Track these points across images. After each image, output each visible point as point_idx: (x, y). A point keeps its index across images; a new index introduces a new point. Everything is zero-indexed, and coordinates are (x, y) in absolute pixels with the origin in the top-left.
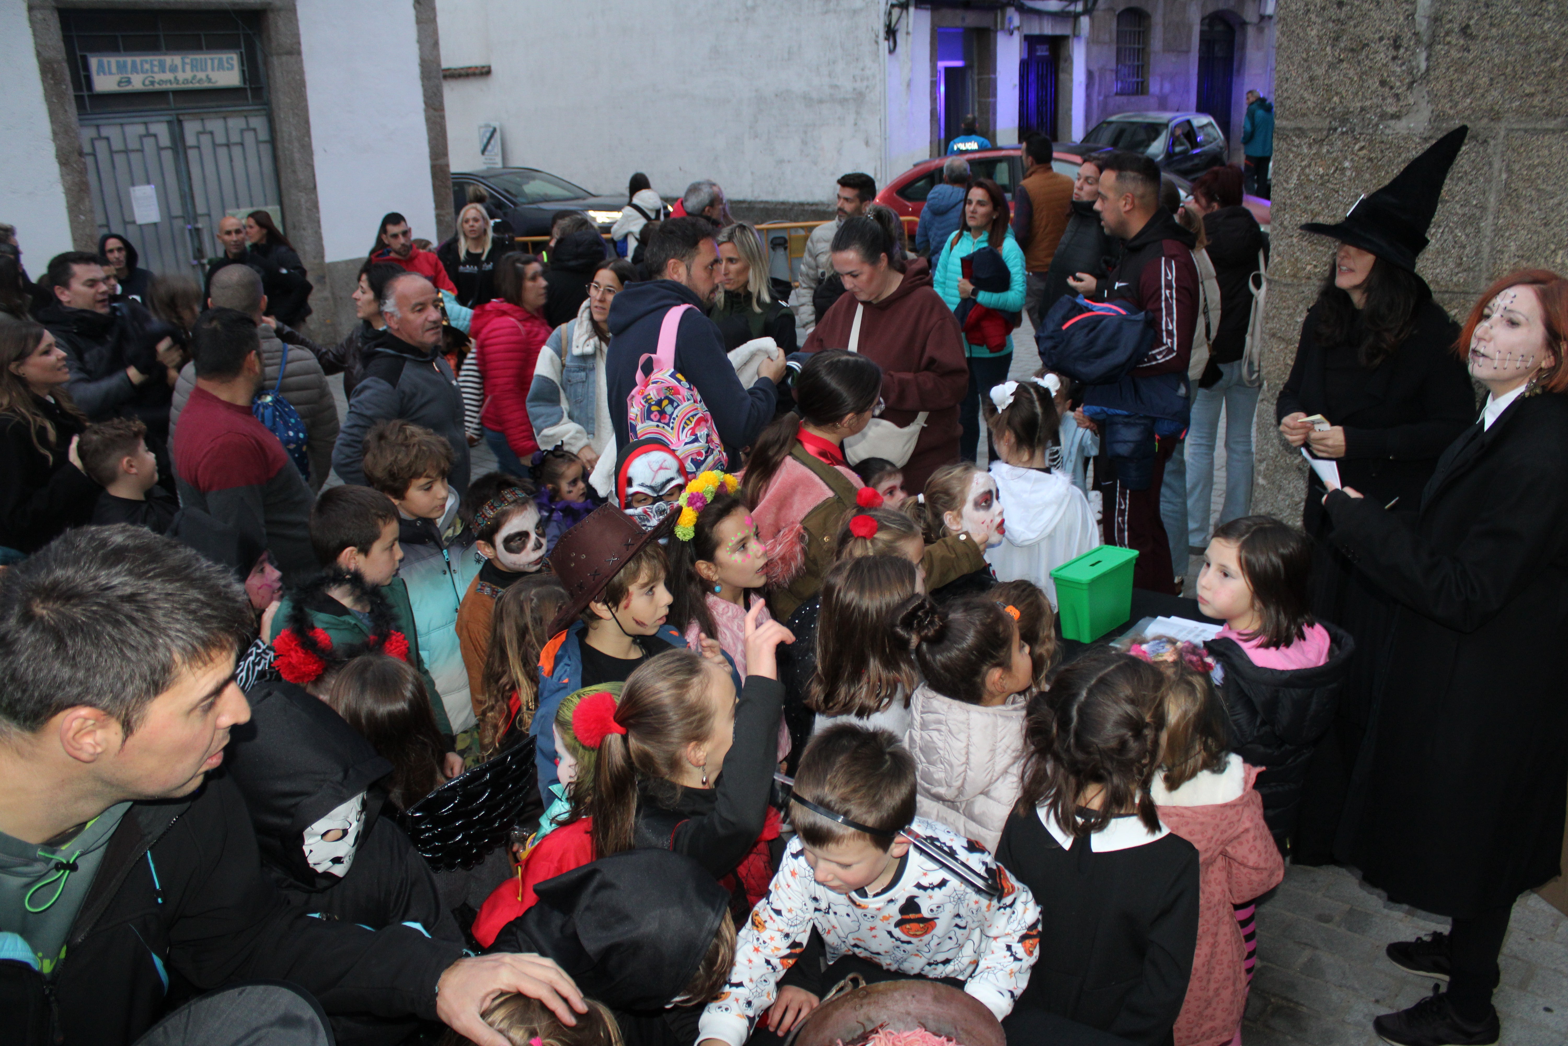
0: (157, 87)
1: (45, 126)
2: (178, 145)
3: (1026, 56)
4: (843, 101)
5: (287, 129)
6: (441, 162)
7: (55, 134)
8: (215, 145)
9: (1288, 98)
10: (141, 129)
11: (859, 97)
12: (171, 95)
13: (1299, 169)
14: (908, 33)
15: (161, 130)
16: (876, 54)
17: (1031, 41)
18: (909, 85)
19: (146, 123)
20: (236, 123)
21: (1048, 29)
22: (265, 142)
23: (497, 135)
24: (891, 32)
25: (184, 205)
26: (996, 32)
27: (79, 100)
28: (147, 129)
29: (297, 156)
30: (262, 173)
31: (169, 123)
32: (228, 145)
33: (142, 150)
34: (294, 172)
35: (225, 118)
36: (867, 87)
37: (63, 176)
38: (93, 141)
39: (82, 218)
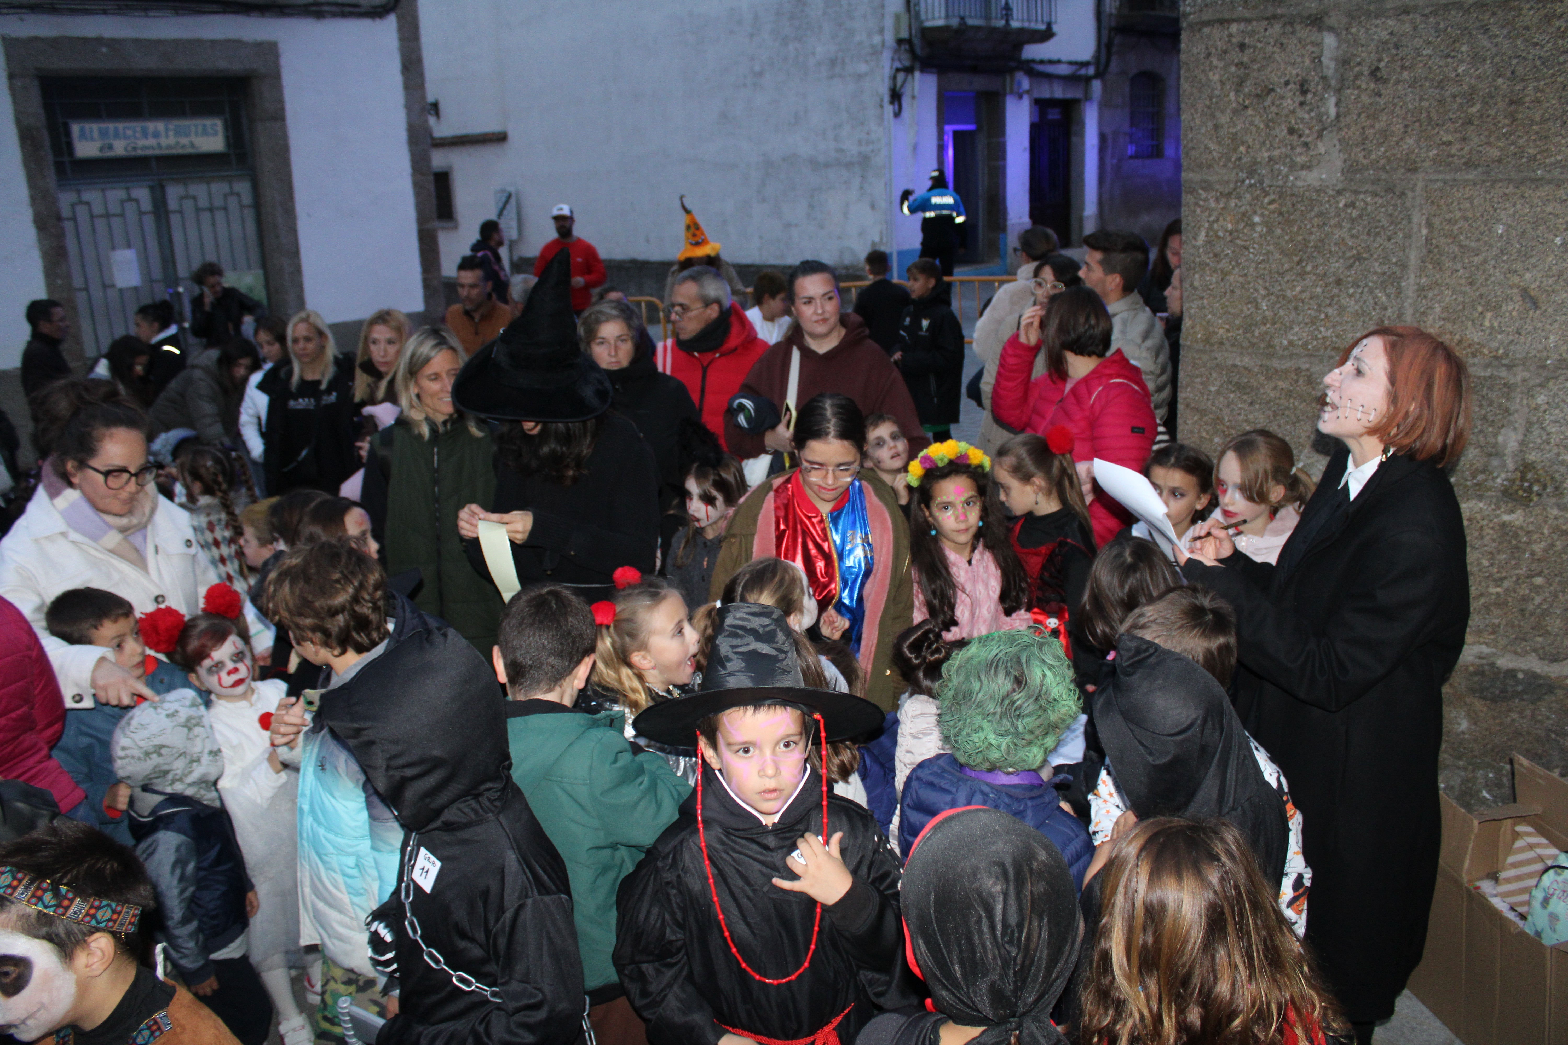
0: (140, 153)
1: (21, 190)
2: (160, 209)
3: (1037, 120)
4: (849, 165)
5: (270, 193)
7: (33, 199)
8: (198, 210)
9: (1193, 148)
10: (121, 194)
11: (864, 161)
12: (154, 162)
13: (1207, 225)
14: (913, 97)
15: (142, 194)
16: (881, 118)
17: (1041, 105)
18: (915, 148)
19: (127, 188)
20: (219, 188)
21: (1059, 92)
22: (249, 206)
23: (513, 201)
24: (896, 96)
25: (165, 270)
26: (1004, 95)
27: (59, 164)
28: (129, 194)
29: (279, 220)
30: (245, 239)
31: (152, 188)
32: (211, 209)
33: (122, 215)
34: (277, 236)
35: (208, 183)
36: (873, 151)
37: (40, 241)
38: (73, 205)
39: (59, 281)
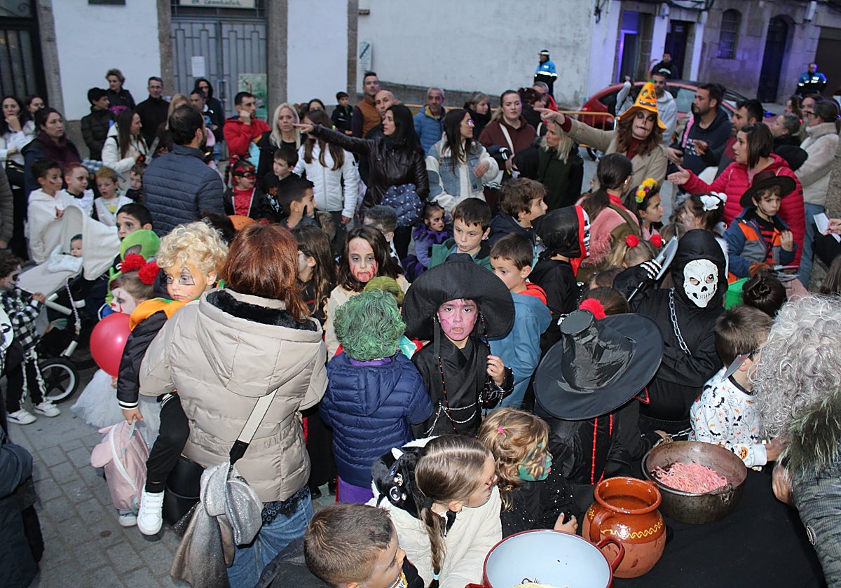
0: (212, 5)
1: (154, 21)
2: (219, 37)
3: (669, 32)
4: (567, 47)
5: (275, 33)
6: (353, 59)
7: (159, 25)
8: (237, 39)
10: (200, 27)
11: (576, 46)
12: (218, 11)
14: (607, 13)
15: (211, 27)
16: (589, 22)
17: (673, 23)
18: (605, 41)
19: (204, 24)
20: (249, 28)
21: (684, 17)
22: (262, 39)
23: (370, 48)
24: (598, 11)
25: (218, 69)
26: (655, 16)
27: (173, 8)
28: (204, 27)
29: (279, 48)
30: (259, 56)
31: (215, 24)
32: (243, 39)
33: (200, 38)
34: (277, 56)
35: (244, 24)
36: (581, 41)
37: (160, 48)
38: (176, 30)
39: (167, 71)
